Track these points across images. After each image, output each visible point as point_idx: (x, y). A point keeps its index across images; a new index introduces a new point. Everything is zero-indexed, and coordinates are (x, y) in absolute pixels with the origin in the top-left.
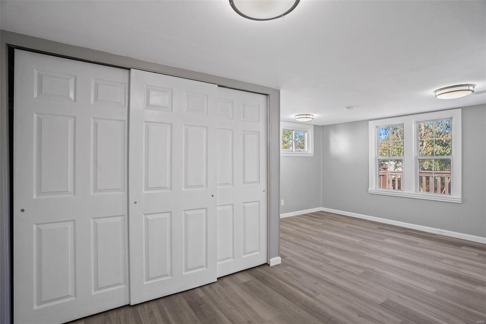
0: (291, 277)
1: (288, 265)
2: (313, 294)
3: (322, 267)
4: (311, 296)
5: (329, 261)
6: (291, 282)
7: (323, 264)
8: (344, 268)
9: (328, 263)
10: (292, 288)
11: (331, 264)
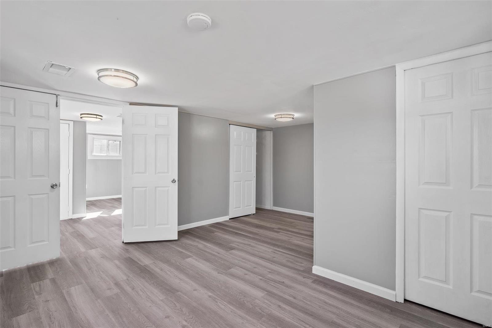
0: (294, 260)
1: (303, 271)
2: (275, 251)
3: (270, 272)
4: (276, 250)
5: (261, 279)
6: (293, 257)
7: (268, 276)
8: (247, 272)
9: (262, 277)
10: (290, 253)
11: (259, 276)
